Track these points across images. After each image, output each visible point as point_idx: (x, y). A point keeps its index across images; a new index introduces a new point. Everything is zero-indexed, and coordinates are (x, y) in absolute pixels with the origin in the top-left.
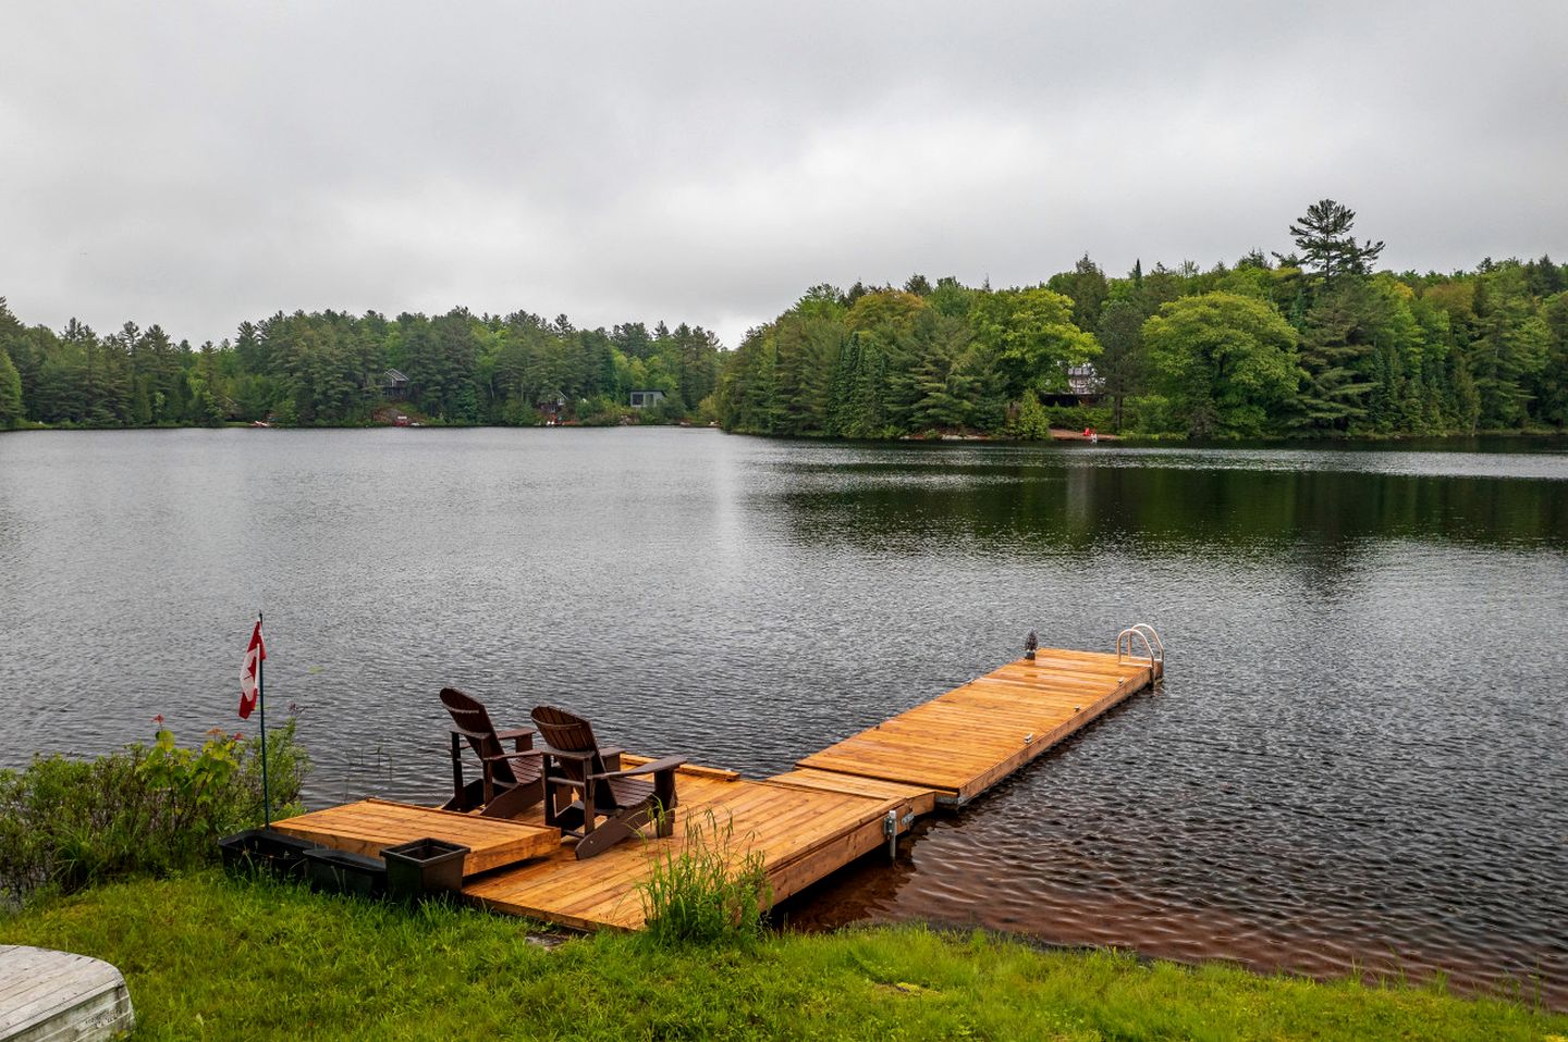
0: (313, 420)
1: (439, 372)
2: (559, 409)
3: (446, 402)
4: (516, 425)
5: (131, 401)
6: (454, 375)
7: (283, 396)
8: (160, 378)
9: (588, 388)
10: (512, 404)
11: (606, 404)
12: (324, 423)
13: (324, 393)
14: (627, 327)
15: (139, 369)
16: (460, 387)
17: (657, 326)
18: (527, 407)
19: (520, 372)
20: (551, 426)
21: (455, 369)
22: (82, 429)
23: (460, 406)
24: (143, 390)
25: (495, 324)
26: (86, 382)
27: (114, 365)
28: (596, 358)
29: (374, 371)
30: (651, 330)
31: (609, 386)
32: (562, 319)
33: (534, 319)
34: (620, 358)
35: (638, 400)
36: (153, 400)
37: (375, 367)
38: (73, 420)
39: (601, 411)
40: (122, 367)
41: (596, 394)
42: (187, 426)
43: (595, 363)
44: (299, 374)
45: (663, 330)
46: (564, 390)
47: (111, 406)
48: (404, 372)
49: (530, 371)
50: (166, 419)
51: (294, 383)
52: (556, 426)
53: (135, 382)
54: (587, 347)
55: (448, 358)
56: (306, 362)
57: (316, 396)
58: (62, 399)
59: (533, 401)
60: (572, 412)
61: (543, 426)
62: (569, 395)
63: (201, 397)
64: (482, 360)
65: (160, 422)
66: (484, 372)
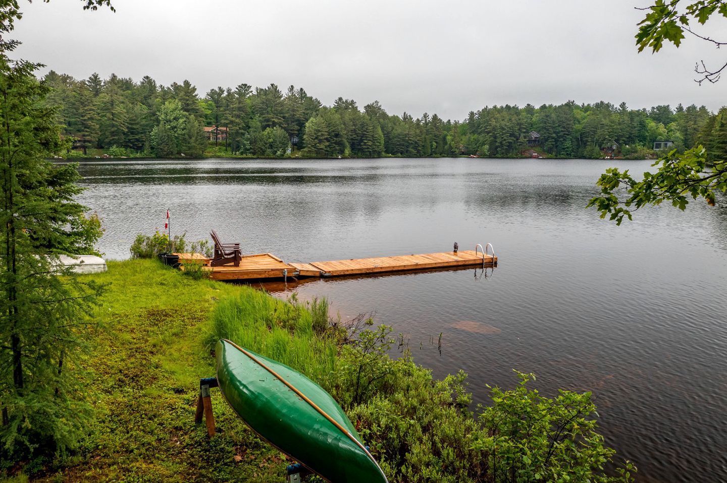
0: (495, 155)
1: (555, 132)
2: (613, 150)
3: (556, 147)
4: (590, 158)
5: (423, 146)
6: (561, 134)
7: (484, 144)
8: (435, 136)
9: (630, 140)
10: (589, 148)
11: (639, 147)
12: (499, 156)
13: (501, 143)
14: (659, 108)
15: (428, 132)
16: (564, 140)
17: (677, 106)
18: (597, 148)
19: (595, 132)
20: (607, 159)
21: (562, 131)
22: (404, 157)
23: (564, 149)
24: (428, 141)
25: (586, 109)
26: (407, 138)
27: (418, 131)
28: (635, 124)
29: (524, 132)
30: (673, 109)
31: (642, 139)
32: (623, 105)
33: (608, 105)
34: (652, 124)
35: (658, 146)
36: (432, 146)
37: (525, 131)
38: (401, 154)
39: (636, 152)
40: (421, 132)
41: (634, 143)
42: (444, 157)
43: (635, 127)
44: (491, 134)
45: (680, 109)
46: (617, 141)
47: (415, 148)
48: (538, 132)
49: (599, 132)
50: (436, 154)
51: (489, 138)
52: (611, 159)
53: (425, 138)
54: (632, 119)
55: (559, 126)
56: (494, 129)
57: (497, 144)
58: (398, 145)
59: (600, 146)
60: (620, 152)
61: (604, 159)
62: (620, 144)
63: (450, 144)
64: (578, 127)
65: (434, 155)
66: (576, 132)
